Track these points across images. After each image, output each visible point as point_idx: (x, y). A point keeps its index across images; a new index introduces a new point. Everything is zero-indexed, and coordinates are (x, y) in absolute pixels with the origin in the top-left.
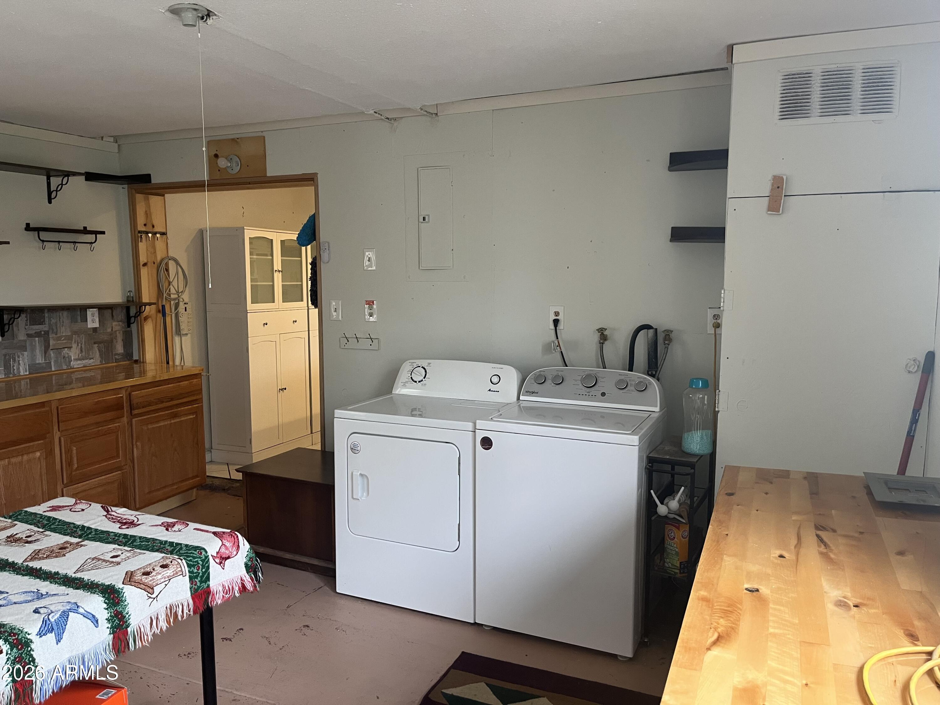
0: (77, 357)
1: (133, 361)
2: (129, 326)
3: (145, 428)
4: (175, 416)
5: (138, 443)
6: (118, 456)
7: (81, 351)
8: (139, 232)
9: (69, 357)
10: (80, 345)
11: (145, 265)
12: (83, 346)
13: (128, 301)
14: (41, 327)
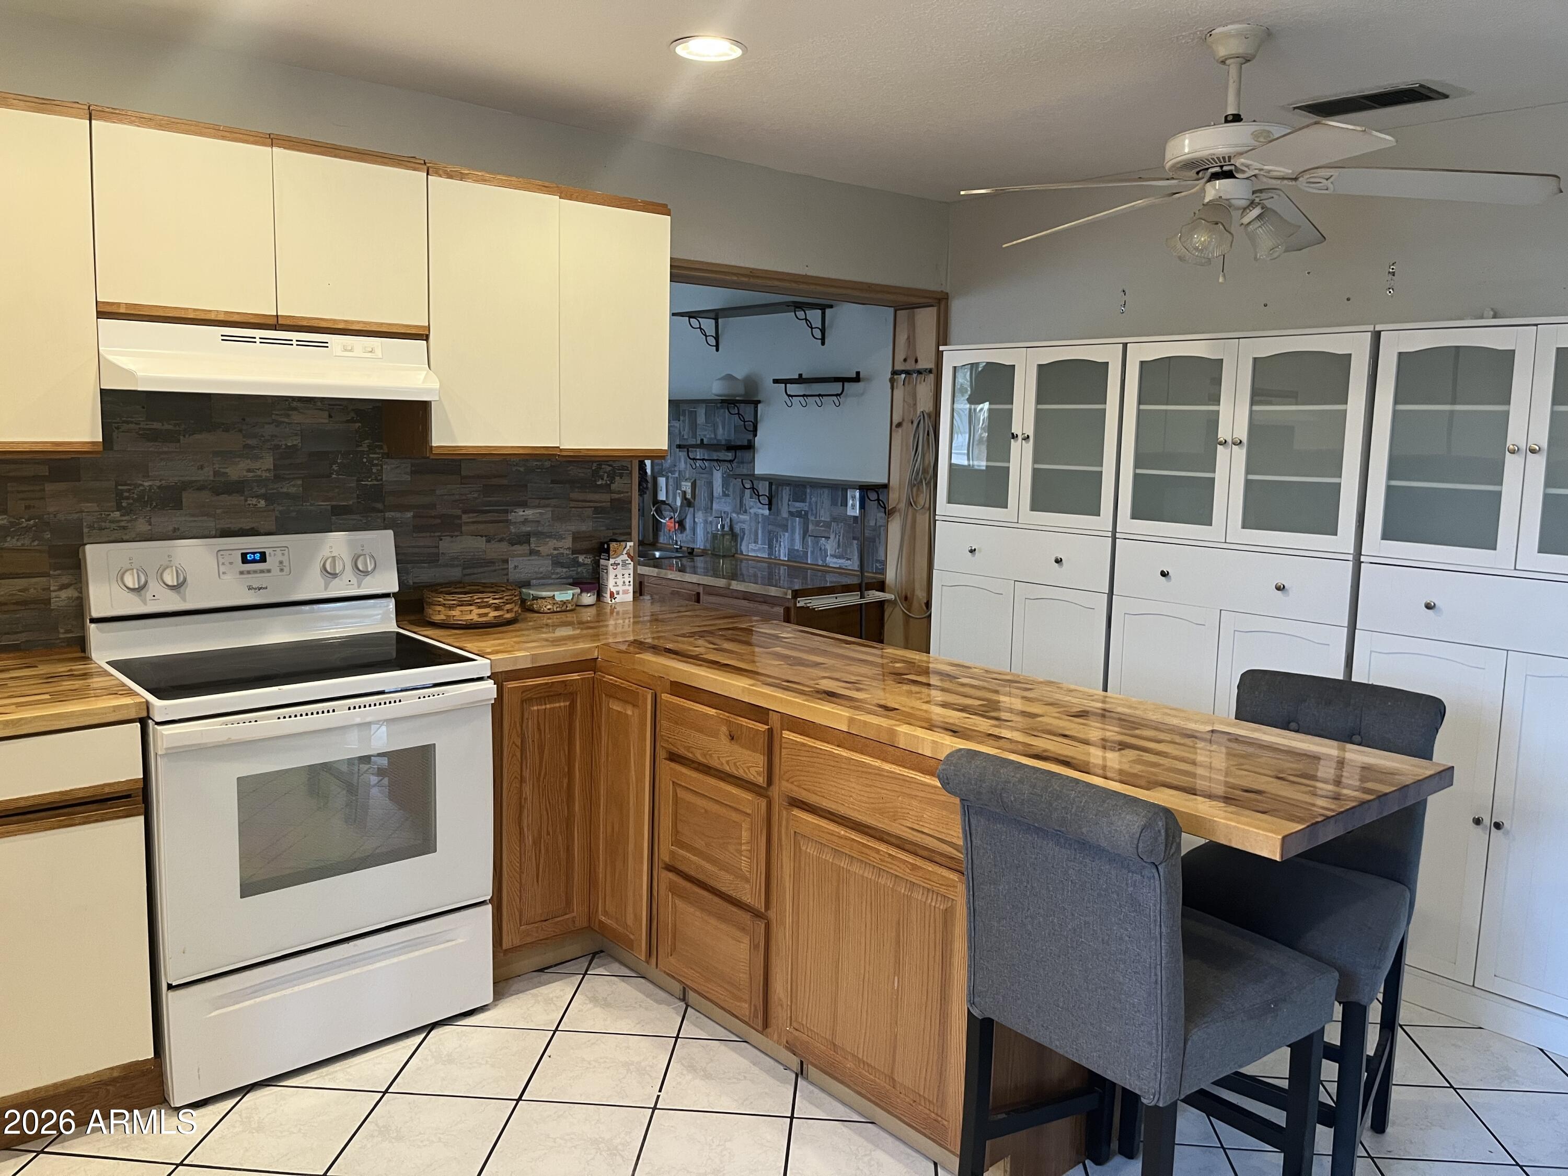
0: (833, 553)
7: (839, 545)
8: (895, 373)
10: (838, 536)
11: (899, 425)
12: (841, 540)
14: (802, 504)
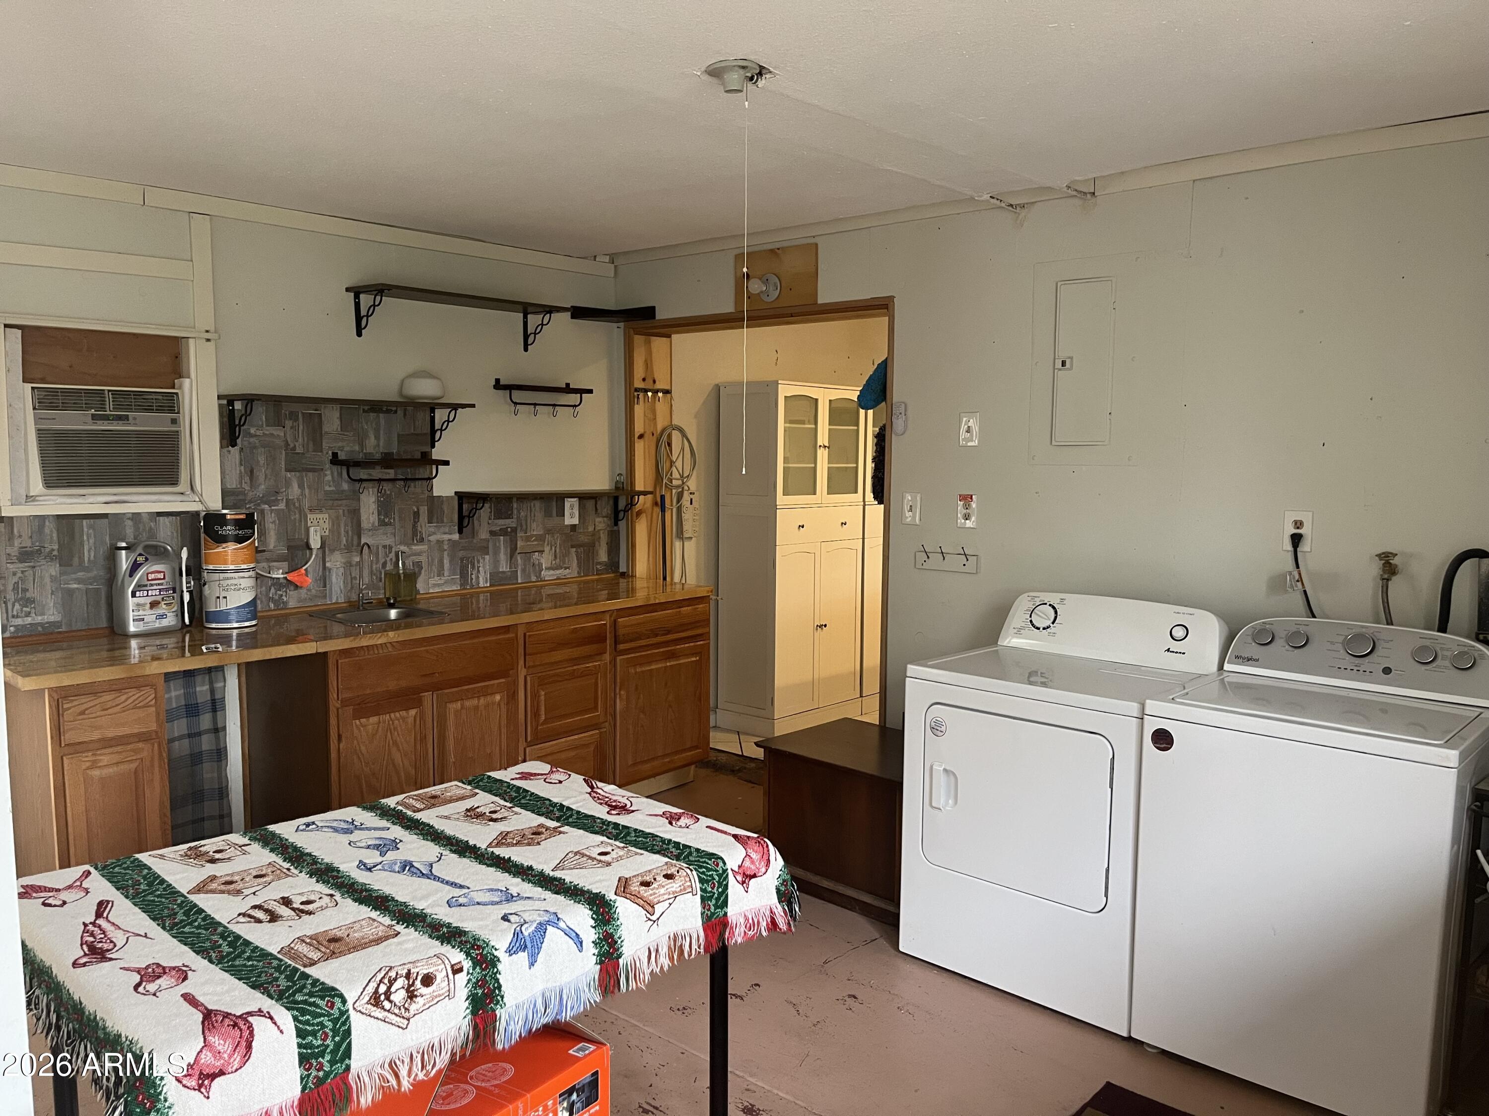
0: (549, 565)
1: (619, 574)
2: (616, 524)
3: (632, 671)
4: (672, 655)
5: (622, 692)
6: (595, 708)
7: (556, 557)
8: (636, 390)
9: (540, 565)
10: (553, 548)
11: (641, 437)
12: (558, 550)
13: (617, 488)
14: (508, 521)
